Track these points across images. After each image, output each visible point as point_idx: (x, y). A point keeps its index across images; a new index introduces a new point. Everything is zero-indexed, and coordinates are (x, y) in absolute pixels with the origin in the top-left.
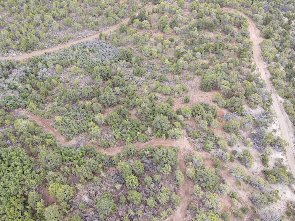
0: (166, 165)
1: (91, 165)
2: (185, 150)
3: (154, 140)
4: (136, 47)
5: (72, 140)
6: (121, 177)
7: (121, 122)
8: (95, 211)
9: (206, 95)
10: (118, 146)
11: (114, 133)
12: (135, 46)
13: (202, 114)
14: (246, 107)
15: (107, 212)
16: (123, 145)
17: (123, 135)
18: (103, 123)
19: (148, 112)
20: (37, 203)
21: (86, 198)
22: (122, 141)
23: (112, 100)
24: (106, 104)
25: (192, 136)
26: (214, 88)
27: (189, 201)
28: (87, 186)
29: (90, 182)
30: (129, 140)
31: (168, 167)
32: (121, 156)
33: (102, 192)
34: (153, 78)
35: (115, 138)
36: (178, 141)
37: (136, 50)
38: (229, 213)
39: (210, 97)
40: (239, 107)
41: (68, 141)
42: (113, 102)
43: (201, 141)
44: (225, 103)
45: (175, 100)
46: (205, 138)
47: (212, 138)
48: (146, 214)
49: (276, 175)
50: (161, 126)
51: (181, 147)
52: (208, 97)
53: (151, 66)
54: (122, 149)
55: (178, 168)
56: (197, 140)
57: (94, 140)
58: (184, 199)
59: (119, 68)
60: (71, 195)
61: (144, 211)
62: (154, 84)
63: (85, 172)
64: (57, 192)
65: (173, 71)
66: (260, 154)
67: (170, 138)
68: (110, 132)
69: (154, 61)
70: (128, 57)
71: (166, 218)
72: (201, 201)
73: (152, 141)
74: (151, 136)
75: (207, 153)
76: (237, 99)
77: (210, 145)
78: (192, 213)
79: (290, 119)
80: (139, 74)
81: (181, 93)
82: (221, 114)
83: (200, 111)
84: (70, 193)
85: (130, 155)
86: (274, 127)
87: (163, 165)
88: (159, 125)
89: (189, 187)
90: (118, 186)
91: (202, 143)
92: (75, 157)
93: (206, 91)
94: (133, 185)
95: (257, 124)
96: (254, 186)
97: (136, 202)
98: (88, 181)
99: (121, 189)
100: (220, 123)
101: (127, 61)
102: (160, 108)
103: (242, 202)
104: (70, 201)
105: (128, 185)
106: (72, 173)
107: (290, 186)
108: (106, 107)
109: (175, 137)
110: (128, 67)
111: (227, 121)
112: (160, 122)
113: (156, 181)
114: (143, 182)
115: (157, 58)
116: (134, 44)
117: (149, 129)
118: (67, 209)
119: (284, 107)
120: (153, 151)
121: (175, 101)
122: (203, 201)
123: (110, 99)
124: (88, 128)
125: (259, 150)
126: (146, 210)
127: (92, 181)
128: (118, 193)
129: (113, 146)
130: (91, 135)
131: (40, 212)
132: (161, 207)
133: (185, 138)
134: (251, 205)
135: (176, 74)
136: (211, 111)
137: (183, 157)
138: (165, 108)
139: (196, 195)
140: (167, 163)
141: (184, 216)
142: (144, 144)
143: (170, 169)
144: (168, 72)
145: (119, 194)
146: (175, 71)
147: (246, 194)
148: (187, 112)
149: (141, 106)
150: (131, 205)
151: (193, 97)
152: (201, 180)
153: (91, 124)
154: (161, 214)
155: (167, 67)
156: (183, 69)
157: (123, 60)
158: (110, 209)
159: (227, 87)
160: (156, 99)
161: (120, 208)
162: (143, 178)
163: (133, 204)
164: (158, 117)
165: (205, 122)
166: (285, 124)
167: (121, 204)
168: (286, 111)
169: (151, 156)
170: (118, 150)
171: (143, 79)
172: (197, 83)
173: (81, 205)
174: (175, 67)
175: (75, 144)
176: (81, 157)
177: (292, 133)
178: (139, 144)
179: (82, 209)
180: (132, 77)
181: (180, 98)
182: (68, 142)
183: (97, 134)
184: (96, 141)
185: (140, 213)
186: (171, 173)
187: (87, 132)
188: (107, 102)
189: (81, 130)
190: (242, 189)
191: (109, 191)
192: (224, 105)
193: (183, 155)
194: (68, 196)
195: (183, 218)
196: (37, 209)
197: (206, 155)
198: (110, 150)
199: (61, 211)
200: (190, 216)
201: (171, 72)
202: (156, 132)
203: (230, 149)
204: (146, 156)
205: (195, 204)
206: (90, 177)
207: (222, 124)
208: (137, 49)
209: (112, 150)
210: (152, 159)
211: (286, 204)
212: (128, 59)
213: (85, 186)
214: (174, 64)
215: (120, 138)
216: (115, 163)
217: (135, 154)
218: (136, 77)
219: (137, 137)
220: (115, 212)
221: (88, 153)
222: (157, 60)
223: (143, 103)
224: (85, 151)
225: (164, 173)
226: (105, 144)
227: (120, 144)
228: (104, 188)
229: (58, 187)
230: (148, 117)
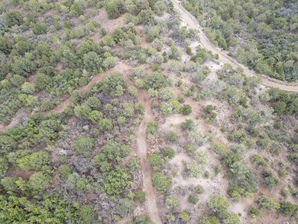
0: (117, 87)
1: (49, 125)
2: (125, 72)
3: (94, 78)
4: (20, 8)
5: (11, 121)
6: (84, 121)
7: (53, 81)
8: (78, 155)
9: (118, 21)
10: (64, 100)
11: (52, 93)
12: (18, 7)
13: (123, 37)
14: (156, 17)
15: (90, 148)
16: (69, 97)
17: (63, 89)
18: (36, 91)
19: (74, 58)
20: (17, 182)
21: (63, 151)
22: (65, 95)
23: (29, 66)
24: (25, 73)
25: (125, 58)
26: (122, 11)
27: (150, 104)
28: (56, 144)
29: (57, 141)
30: (72, 89)
31: (119, 88)
32: (73, 105)
33: (74, 140)
34: (59, 29)
35: (56, 96)
36: (116, 67)
37: (21, 10)
38: (182, 96)
39: (123, 22)
40: (150, 17)
41: (8, 124)
42: (31, 68)
43: (135, 58)
44: (138, 19)
45: (93, 38)
46: (136, 55)
47: (142, 51)
48: (122, 130)
49: (201, 56)
50: (94, 62)
51: (121, 71)
52: (121, 22)
53: (49, 18)
54: (69, 101)
55: (128, 85)
56: (131, 59)
57: (36, 109)
58: (146, 105)
59: (15, 35)
60: (47, 157)
61: (119, 130)
62: (64, 33)
63: (46, 133)
64: (31, 162)
65: (75, 13)
66: (183, 49)
67: (107, 69)
68: (48, 95)
69: (49, 14)
70: (18, 20)
71: (140, 123)
72: (159, 99)
73: (93, 80)
74: (89, 77)
75: (144, 65)
76: (145, 11)
77: (143, 56)
78: (157, 111)
79: (192, 14)
80: (41, 31)
81: (95, 29)
82: (139, 31)
83: (120, 34)
84: (44, 156)
85: (80, 101)
86: (183, 24)
87: (115, 89)
88: (91, 63)
89: (145, 95)
90: (86, 127)
91: (136, 59)
92: (27, 130)
93: (116, 18)
94: (98, 117)
95: (170, 26)
96: (190, 71)
97: (109, 126)
98: (55, 140)
99: (90, 128)
100: (142, 38)
101: (19, 25)
102: (83, 48)
103: (187, 86)
104: (49, 163)
105: (94, 121)
106: (33, 144)
107: (213, 61)
108: (28, 75)
109: (111, 66)
110: (25, 30)
111: (147, 33)
112: (91, 59)
113: (116, 104)
114: (105, 112)
115: (51, 9)
116: (16, 6)
117: (84, 71)
118: (52, 170)
119: (183, 7)
120: (99, 86)
121: (94, 39)
122: (160, 98)
123: (27, 65)
124: (22, 102)
125: (181, 46)
126: (120, 128)
127: (58, 138)
128: (89, 133)
129: (59, 103)
130: (29, 106)
131: (26, 188)
132: (131, 119)
133: (120, 63)
134: (194, 85)
135: (79, 15)
136: (129, 31)
137: (127, 77)
138: (87, 45)
139: (153, 96)
140: (117, 85)
141: (152, 115)
142: (87, 86)
143: (122, 89)
144: (71, 17)
145: (91, 133)
146: (77, 13)
147: (187, 79)
148: (109, 41)
149: (65, 55)
150: (106, 132)
151: (108, 29)
152: (151, 83)
153: (21, 97)
154: (134, 123)
155: (66, 13)
156: (85, 8)
157: (13, 25)
158: (90, 144)
159: (132, 5)
160: (74, 45)
161: (98, 140)
162: (104, 110)
163: (107, 130)
164: (86, 57)
165: (130, 41)
166: (190, 20)
167: (97, 137)
168: (186, 8)
169: (100, 90)
170: (66, 104)
171: (48, 35)
172: (104, 15)
173: (62, 159)
174: (75, 8)
175: (17, 123)
176: (34, 126)
177: (198, 24)
178: (83, 88)
179: (65, 160)
180: (36, 38)
181: (96, 35)
182: (9, 126)
183: (35, 102)
184: (39, 109)
185: (117, 132)
186: (124, 92)
187: (23, 106)
188: (25, 71)
189: (16, 108)
190: (183, 77)
191: (80, 135)
192: (137, 22)
193: (126, 76)
194: (44, 160)
195: (152, 117)
196: (20, 187)
197: (144, 66)
198: (59, 108)
199: (46, 174)
200: (157, 112)
201: (73, 16)
202: (92, 71)
203: (160, 54)
204: (96, 93)
205: (156, 103)
206: (54, 135)
207: (144, 38)
208: (22, 9)
209: (60, 108)
210: (102, 92)
211: (216, 74)
212: (19, 22)
213: (55, 146)
214: (73, 6)
215: (61, 93)
216: (70, 114)
217: (84, 97)
218: (40, 36)
219: (78, 84)
220: (96, 145)
221: (37, 121)
222: (52, 11)
224: (34, 121)
225: (118, 95)
226: (50, 105)
227: (64, 98)
228: (74, 136)
229: (29, 159)
230: (76, 62)
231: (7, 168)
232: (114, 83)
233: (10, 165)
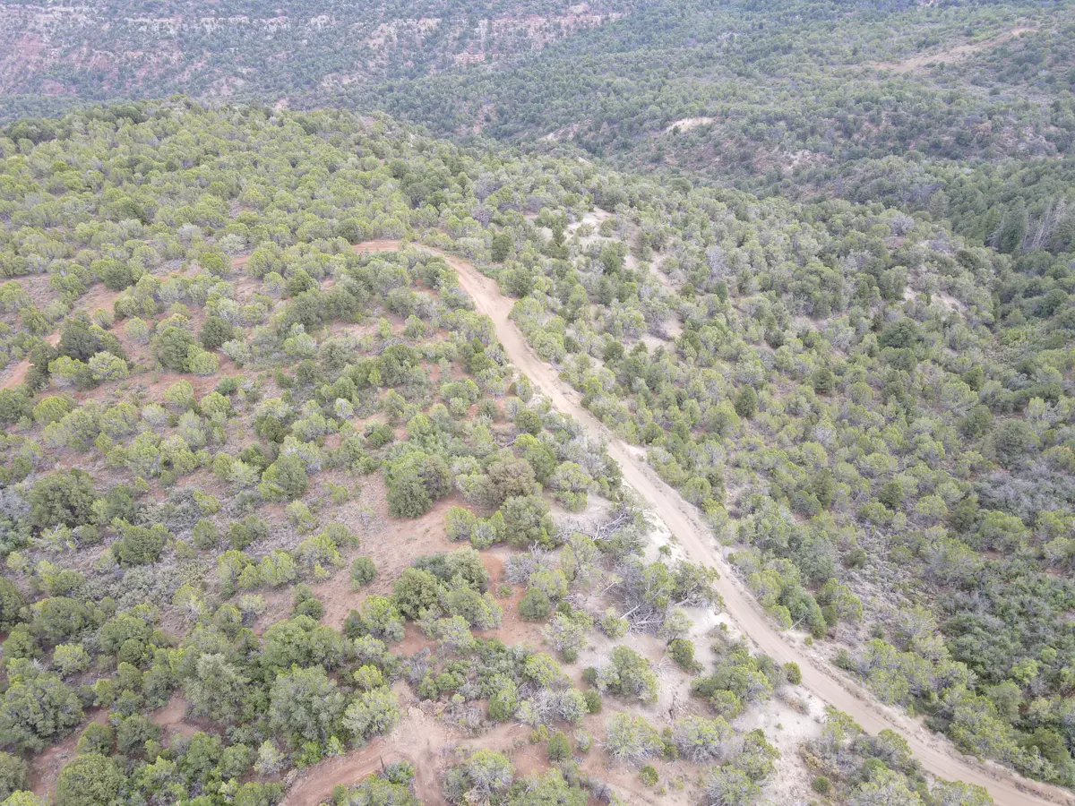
2: (430, 756)
3: (300, 782)
4: (95, 459)
7: (131, 785)
9: (423, 529)
12: (91, 455)
13: (435, 600)
14: (556, 516)
19: (235, 685)
23: (56, 707)
24: (33, 741)
25: (434, 693)
26: (438, 494)
34: (209, 545)
36: (395, 735)
37: (96, 468)
39: (439, 530)
40: (538, 524)
42: (63, 717)
43: (473, 694)
44: (493, 530)
45: (324, 591)
46: (480, 678)
47: (504, 664)
49: (732, 683)
50: (309, 711)
51: (415, 753)
52: (432, 532)
53: (185, 505)
56: (457, 697)
59: (44, 566)
62: (222, 566)
65: (276, 491)
66: (661, 643)
67: (359, 740)
69: (188, 485)
70: (72, 508)
73: (294, 790)
74: (283, 772)
75: (510, 726)
76: (521, 501)
77: (507, 690)
79: (686, 498)
80: (145, 553)
81: (336, 557)
82: (496, 570)
83: (423, 591)
86: (658, 539)
88: (300, 715)
91: (478, 698)
93: (418, 515)
95: (611, 555)
96: (695, 757)
100: (505, 601)
101: (71, 525)
102: (278, 645)
107: (781, 698)
108: (38, 749)
109: (376, 728)
110: (84, 545)
111: (523, 582)
112: (299, 697)
115: (198, 468)
116: (84, 451)
117: (268, 751)
119: (656, 470)
121: (326, 595)
123: (47, 707)
125: (654, 630)
133: (414, 712)
135: (291, 500)
136: (460, 575)
137: (436, 786)
138: (296, 636)
144: (258, 502)
146: (282, 490)
147: (685, 796)
148: (381, 616)
149: (201, 674)
151: (382, 555)
155: (246, 487)
156: (311, 473)
157: (50, 525)
159: (474, 476)
160: (249, 617)
164: (284, 686)
165: (459, 621)
166: (681, 519)
168: (665, 478)
171: (167, 566)
172: (377, 502)
174: (278, 475)
177: (709, 535)
180: (118, 579)
181: (338, 578)
188: (34, 728)
190: (666, 787)
192: (491, 538)
193: (430, 778)
197: (508, 734)
201: (268, 500)
202: (298, 747)
203: (571, 672)
207: (512, 603)
208: (99, 463)
211: (800, 760)
212: (75, 514)
214: (272, 468)
218: (136, 571)
222: (200, 475)
223: (204, 656)
230: (244, 701)
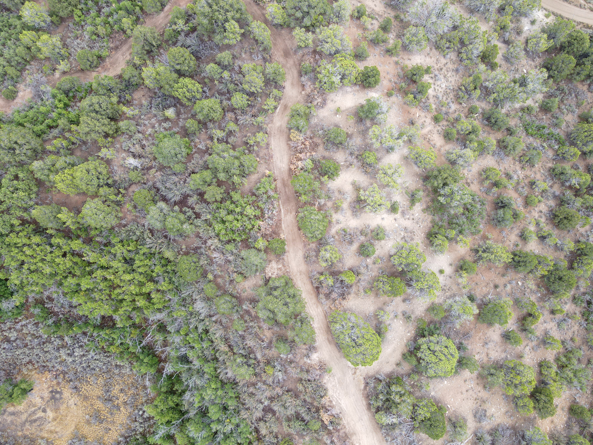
0: (227, 25)
1: (97, 107)
5: (18, 92)
6: (164, 97)
8: (162, 168)
10: (117, 48)
11: (89, 28)
15: (182, 157)
16: (126, 41)
17: (110, 19)
18: (52, 22)
20: (59, 216)
21: (132, 162)
22: (117, 35)
27: (297, 63)
28: (118, 146)
29: (118, 138)
30: (130, 22)
31: (232, 27)
32: (137, 61)
33: (150, 138)
35: (98, 36)
38: (364, 44)
41: (14, 99)
48: (242, 122)
54: (128, 50)
55: (250, 18)
57: (63, 66)
58: (288, 65)
60: (105, 172)
61: (236, 120)
63: (95, 125)
64: (77, 181)
68: (80, 32)
71: (276, 108)
72: (315, 52)
78: (310, 79)
84: (99, 170)
85: (152, 51)
87: (222, 30)
89: (286, 42)
90: (170, 113)
92: (54, 115)
94: (193, 93)
97: (215, 114)
98: (113, 137)
99: (178, 114)
103: (377, 17)
104: (110, 181)
105: (185, 101)
106: (73, 143)
113: (227, 64)
114: (206, 80)
118: (117, 195)
120: (189, 17)
122: (318, 49)
124: (29, 48)
126: (238, 118)
127: (120, 133)
128: (178, 124)
129: (108, 54)
130: (47, 59)
131: (77, 225)
132: (259, 99)
134: (393, 14)
139: (303, 46)
140: (226, 20)
141: (300, 89)
142: (162, 14)
143: (238, 29)
145: (181, 124)
150: (211, 125)
152: (299, 14)
153: (27, 36)
154: (266, 107)
158: (182, 150)
161: (197, 140)
162: (202, 75)
163: (212, 120)
167: (195, 133)
169: (191, 28)
170: (123, 55)
173: (133, 175)
175: (31, 95)
176: (66, 106)
178: (154, 20)
179: (139, 179)
182: (15, 101)
183: (57, 50)
184: (69, 65)
185: (232, 126)
186: (243, 35)
187: (34, 58)
189: (20, 63)
191: (162, 129)
194: (100, 177)
195: (301, 92)
196: (67, 224)
198: (109, 66)
199: (108, 203)
200: (309, 83)
204: (183, 34)
205: (308, 62)
206: (111, 129)
209: (112, 64)
210: (196, 33)
213: (115, 148)
215: (109, 30)
216: (135, 80)
217: (159, 43)
219: (141, 9)
220: (194, 150)
221: (71, 95)
224: (63, 95)
225: (231, 42)
226: (91, 59)
227: (118, 43)
228: (150, 131)
229: (72, 175)
231: (35, 189)
232: (220, 17)
233: (39, 183)
